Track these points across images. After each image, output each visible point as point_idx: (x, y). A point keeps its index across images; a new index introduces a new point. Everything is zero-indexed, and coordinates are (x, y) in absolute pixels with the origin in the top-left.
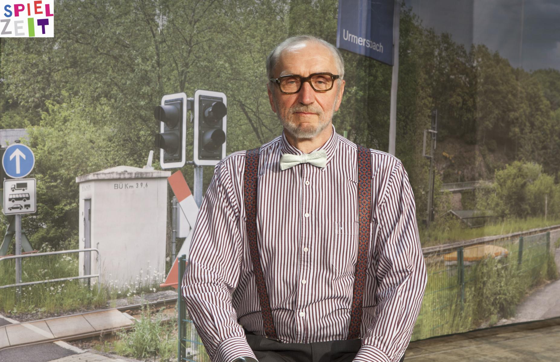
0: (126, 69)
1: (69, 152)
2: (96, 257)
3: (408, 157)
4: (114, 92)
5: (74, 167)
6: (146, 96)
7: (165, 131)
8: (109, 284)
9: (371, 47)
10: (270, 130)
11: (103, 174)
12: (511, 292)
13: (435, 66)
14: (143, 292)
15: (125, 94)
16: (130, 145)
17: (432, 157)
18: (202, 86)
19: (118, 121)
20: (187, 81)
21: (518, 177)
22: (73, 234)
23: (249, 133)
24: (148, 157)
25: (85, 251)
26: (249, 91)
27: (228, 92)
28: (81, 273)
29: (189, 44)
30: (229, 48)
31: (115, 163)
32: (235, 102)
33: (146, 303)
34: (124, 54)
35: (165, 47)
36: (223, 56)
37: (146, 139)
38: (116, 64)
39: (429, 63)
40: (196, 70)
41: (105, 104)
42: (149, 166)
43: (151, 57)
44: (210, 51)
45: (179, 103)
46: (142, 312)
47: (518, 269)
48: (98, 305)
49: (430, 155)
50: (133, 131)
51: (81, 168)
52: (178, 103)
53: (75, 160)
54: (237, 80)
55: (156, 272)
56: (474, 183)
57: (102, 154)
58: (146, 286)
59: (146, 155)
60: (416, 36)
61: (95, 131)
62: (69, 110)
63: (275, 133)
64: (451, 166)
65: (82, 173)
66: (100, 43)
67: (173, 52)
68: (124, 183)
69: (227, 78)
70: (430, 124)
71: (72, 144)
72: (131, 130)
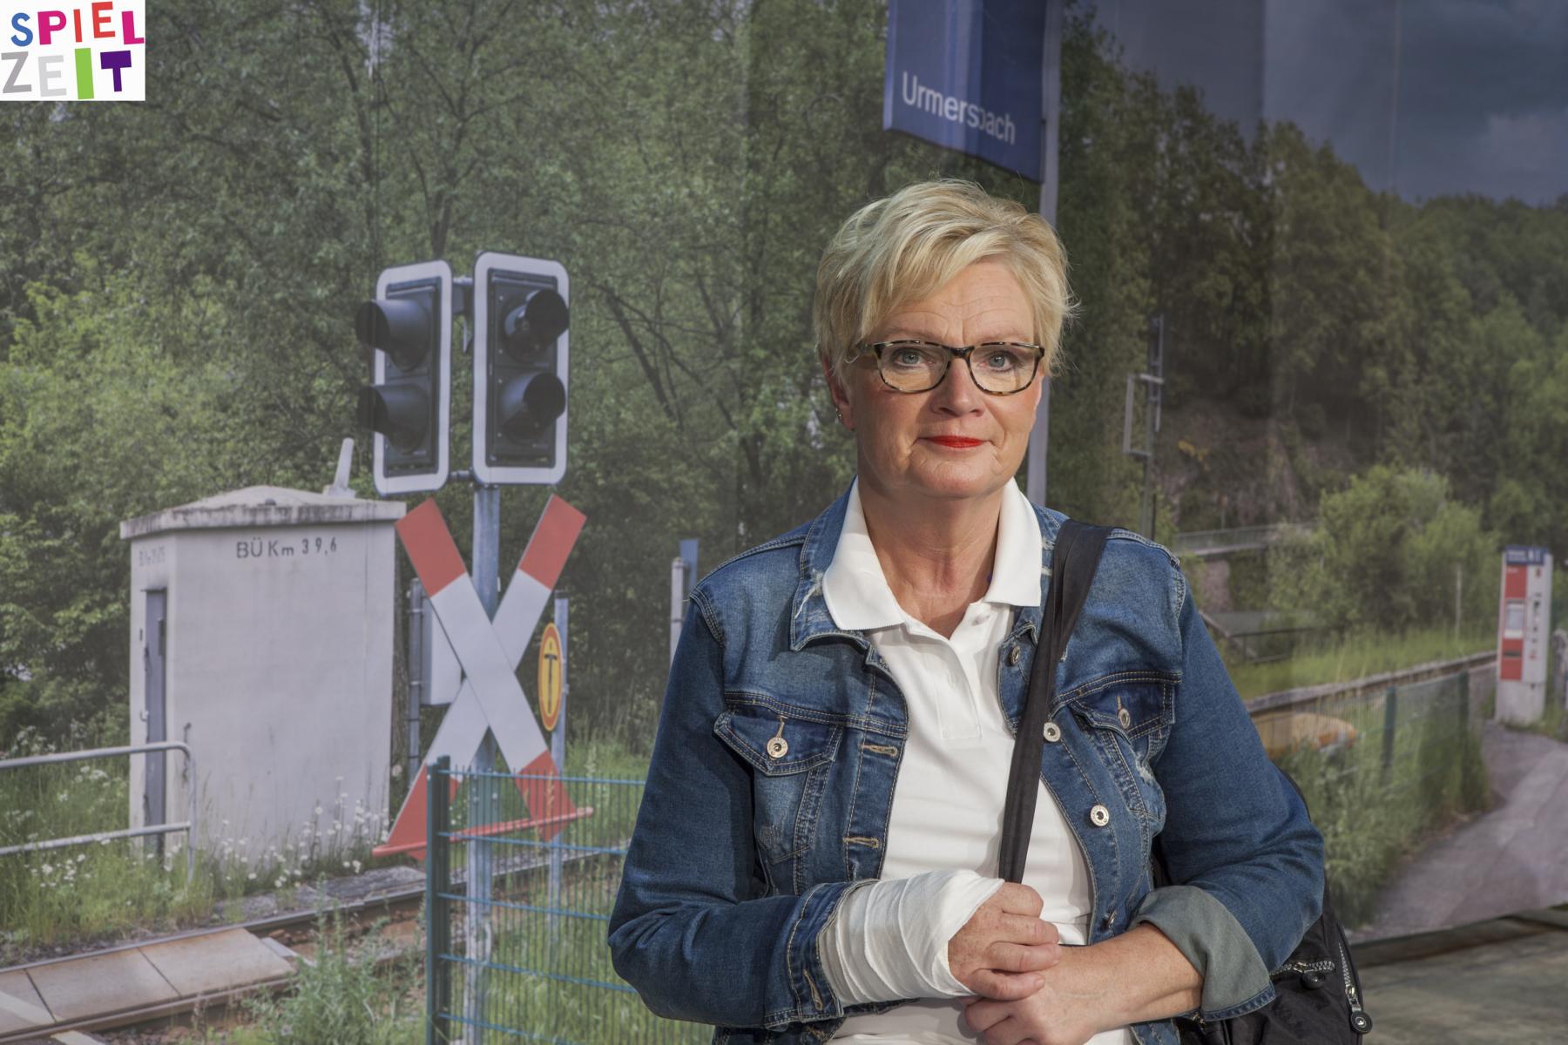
0: (271, 187)
1: (98, 443)
2: (181, 768)
3: (1082, 455)
4: (234, 257)
5: (115, 490)
6: (332, 271)
7: (387, 378)
8: (222, 850)
9: (982, 128)
10: (695, 376)
11: (202, 510)
12: (1363, 850)
13: (1159, 183)
14: (323, 874)
15: (268, 265)
16: (282, 421)
17: (1149, 454)
18: (496, 241)
19: (246, 346)
20: (454, 226)
21: (1383, 512)
22: (109, 698)
23: (633, 385)
24: (337, 458)
25: (147, 751)
26: (634, 258)
27: (573, 260)
28: (136, 818)
29: (457, 110)
30: (576, 124)
31: (239, 476)
32: (591, 291)
33: (331, 908)
34: (266, 140)
35: (386, 120)
36: (558, 148)
37: (332, 402)
38: (241, 169)
39: (1141, 175)
40: (480, 192)
41: (209, 295)
42: (342, 486)
43: (346, 151)
44: (519, 133)
45: (429, 293)
46: (320, 936)
47: (1382, 782)
48: (187, 918)
49: (1143, 448)
50: (292, 377)
51: (135, 494)
52: (425, 292)
53: (116, 469)
54: (599, 222)
55: (360, 810)
56: (1264, 531)
57: (199, 449)
58: (331, 854)
59: (331, 452)
60: (1106, 95)
61: (179, 378)
62: (101, 314)
63: (708, 385)
64: (1202, 480)
65: (139, 508)
66: (191, 104)
67: (410, 134)
68: (266, 539)
69: (570, 216)
70: (1144, 356)
71: (109, 420)
72: (288, 375)
